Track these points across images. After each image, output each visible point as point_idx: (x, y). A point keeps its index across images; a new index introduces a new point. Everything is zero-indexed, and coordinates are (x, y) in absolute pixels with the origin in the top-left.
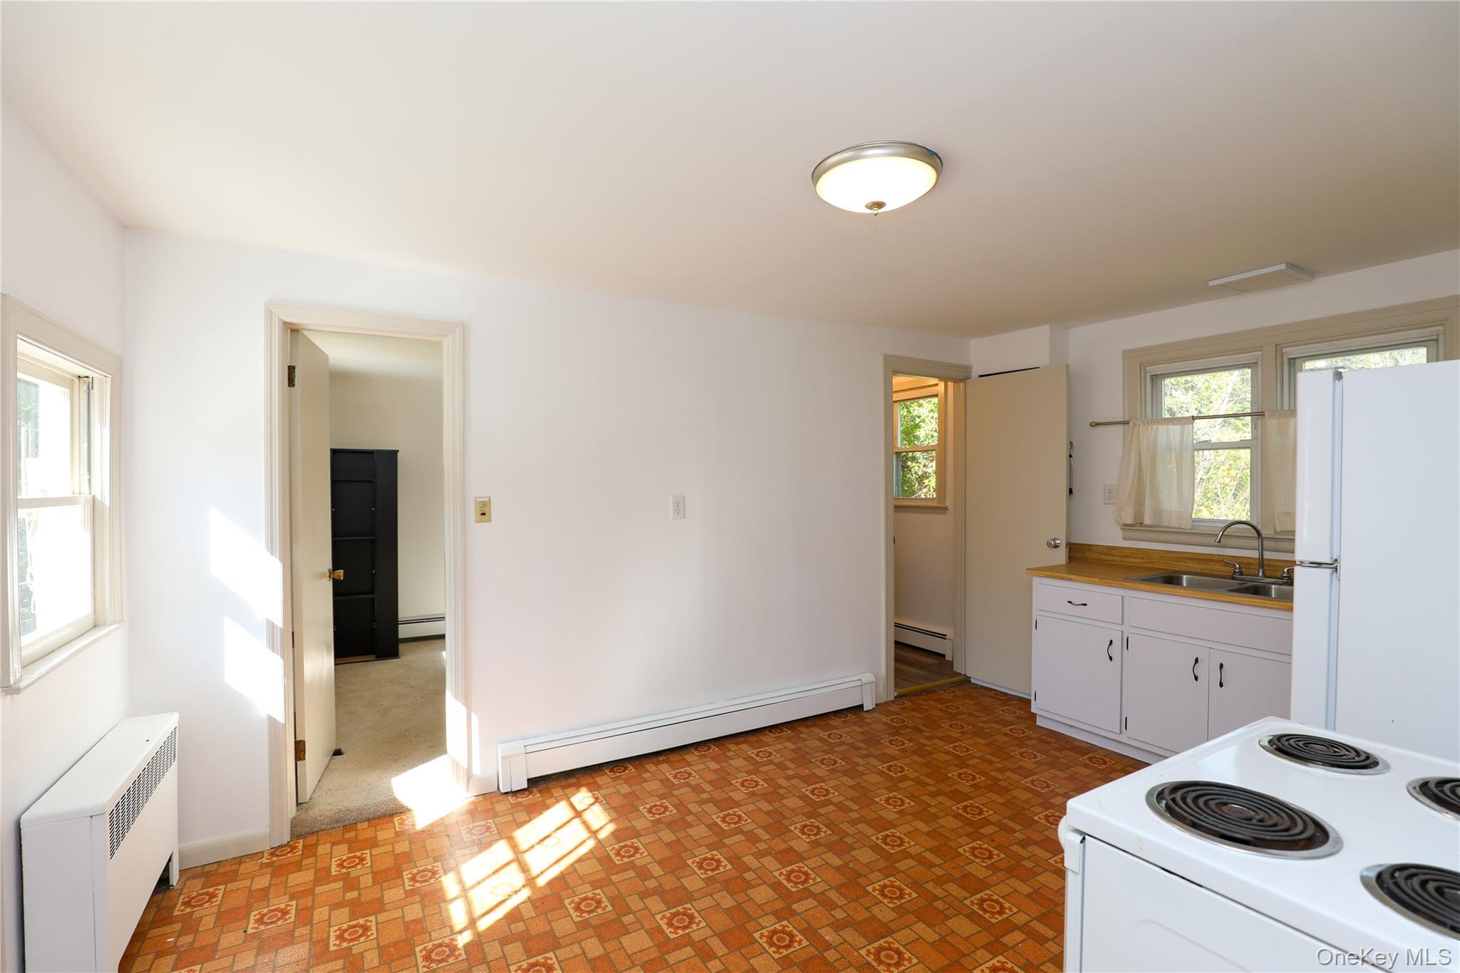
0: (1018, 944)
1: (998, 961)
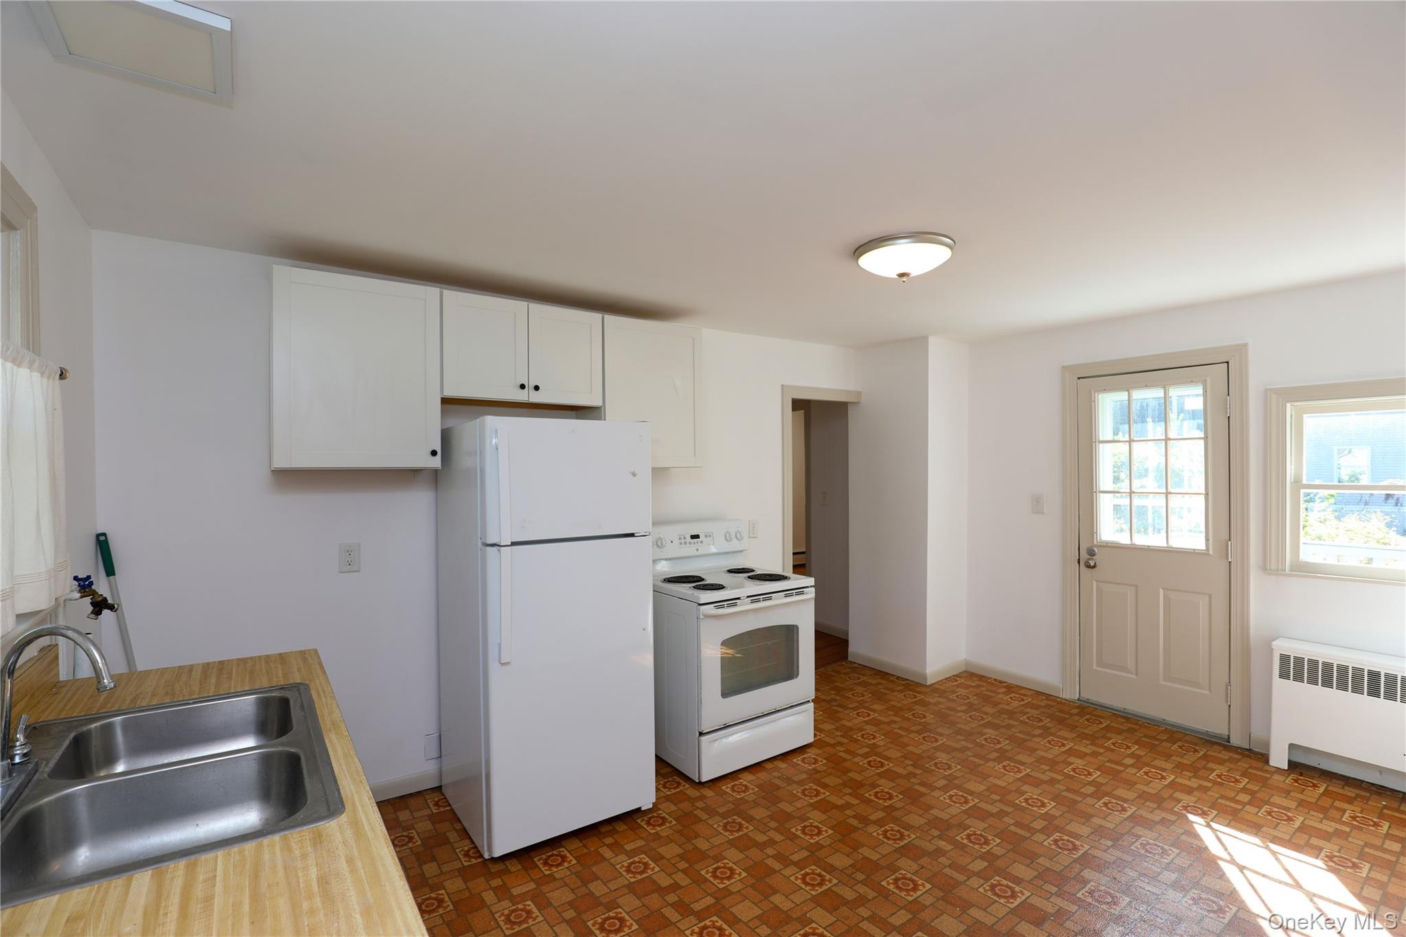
0: (798, 851)
1: (814, 839)
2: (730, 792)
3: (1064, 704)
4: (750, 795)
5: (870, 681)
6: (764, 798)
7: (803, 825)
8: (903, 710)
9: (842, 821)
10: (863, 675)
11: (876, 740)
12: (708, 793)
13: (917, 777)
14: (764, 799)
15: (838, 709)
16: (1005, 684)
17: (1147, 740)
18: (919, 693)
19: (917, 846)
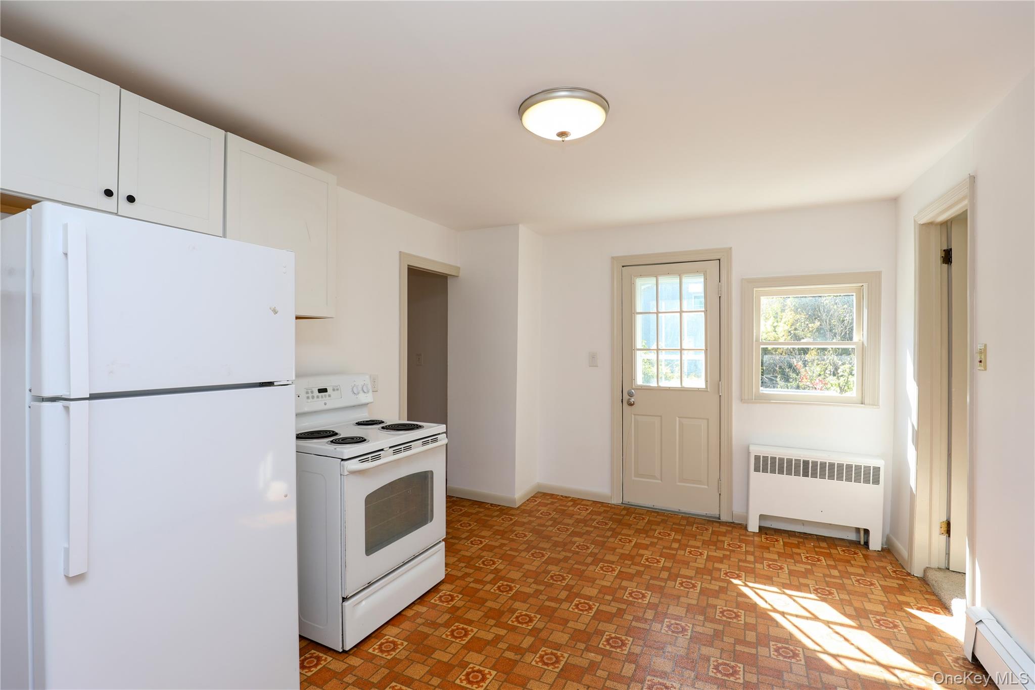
2: (379, 654)
3: (614, 508)
4: (401, 653)
5: (470, 511)
6: (416, 651)
7: (465, 672)
8: (506, 532)
9: (500, 657)
10: (464, 506)
11: (496, 565)
12: (354, 661)
13: (543, 593)
14: (417, 653)
15: (453, 541)
16: (570, 499)
17: (677, 527)
18: (512, 515)
19: (574, 665)
